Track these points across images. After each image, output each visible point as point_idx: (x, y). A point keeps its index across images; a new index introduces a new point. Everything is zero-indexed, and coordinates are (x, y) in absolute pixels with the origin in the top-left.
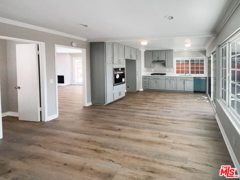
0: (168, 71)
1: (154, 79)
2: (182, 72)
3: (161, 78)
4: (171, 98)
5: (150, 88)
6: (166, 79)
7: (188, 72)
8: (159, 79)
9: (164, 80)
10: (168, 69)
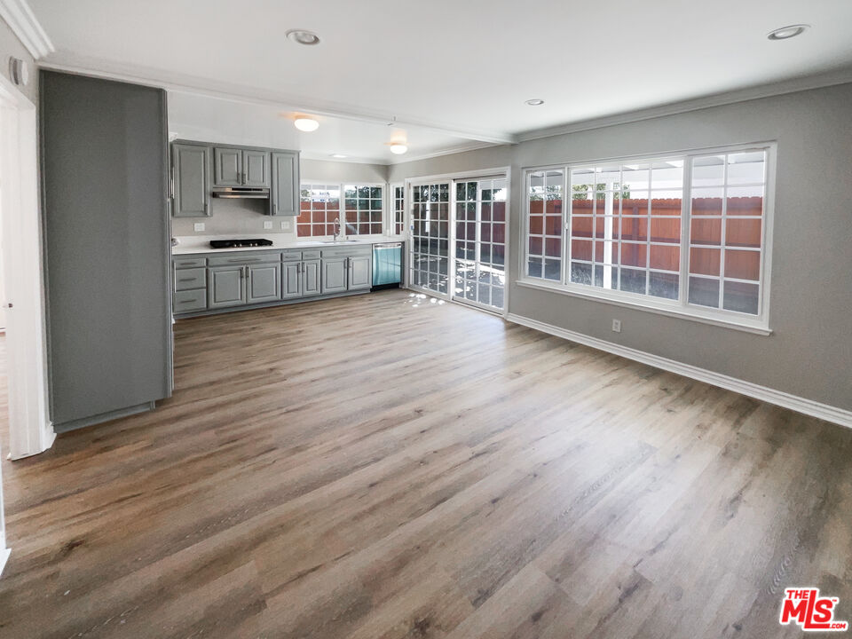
0: (271, 227)
1: (231, 263)
2: (319, 231)
3: (263, 258)
4: (345, 315)
5: (213, 305)
6: (284, 260)
7: (333, 231)
8: (256, 261)
9: (277, 262)
10: (271, 223)
